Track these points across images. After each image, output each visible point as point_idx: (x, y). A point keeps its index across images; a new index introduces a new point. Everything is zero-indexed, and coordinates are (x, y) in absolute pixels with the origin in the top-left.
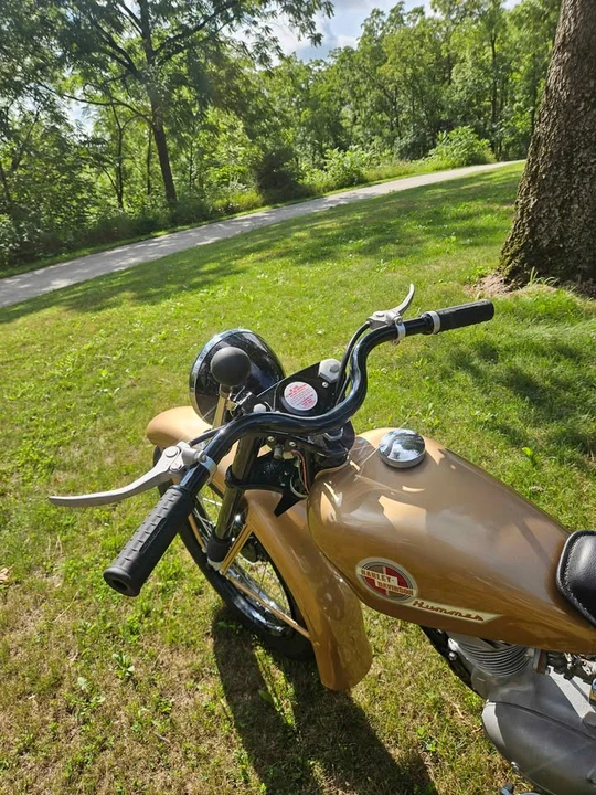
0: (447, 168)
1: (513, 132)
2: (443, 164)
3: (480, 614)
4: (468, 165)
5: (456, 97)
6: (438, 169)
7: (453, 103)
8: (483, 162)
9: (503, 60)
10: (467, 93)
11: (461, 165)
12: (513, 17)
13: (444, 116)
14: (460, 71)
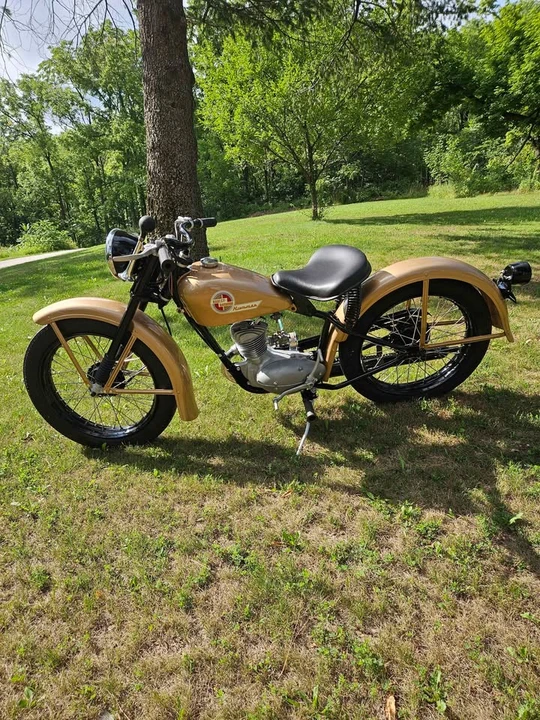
0: (38, 252)
1: (83, 227)
2: (33, 249)
3: (253, 303)
4: (56, 250)
5: (26, 198)
6: (31, 253)
7: (25, 203)
8: (68, 248)
9: (60, 172)
10: (36, 196)
11: (50, 250)
12: (61, 141)
13: (20, 213)
14: (24, 178)
